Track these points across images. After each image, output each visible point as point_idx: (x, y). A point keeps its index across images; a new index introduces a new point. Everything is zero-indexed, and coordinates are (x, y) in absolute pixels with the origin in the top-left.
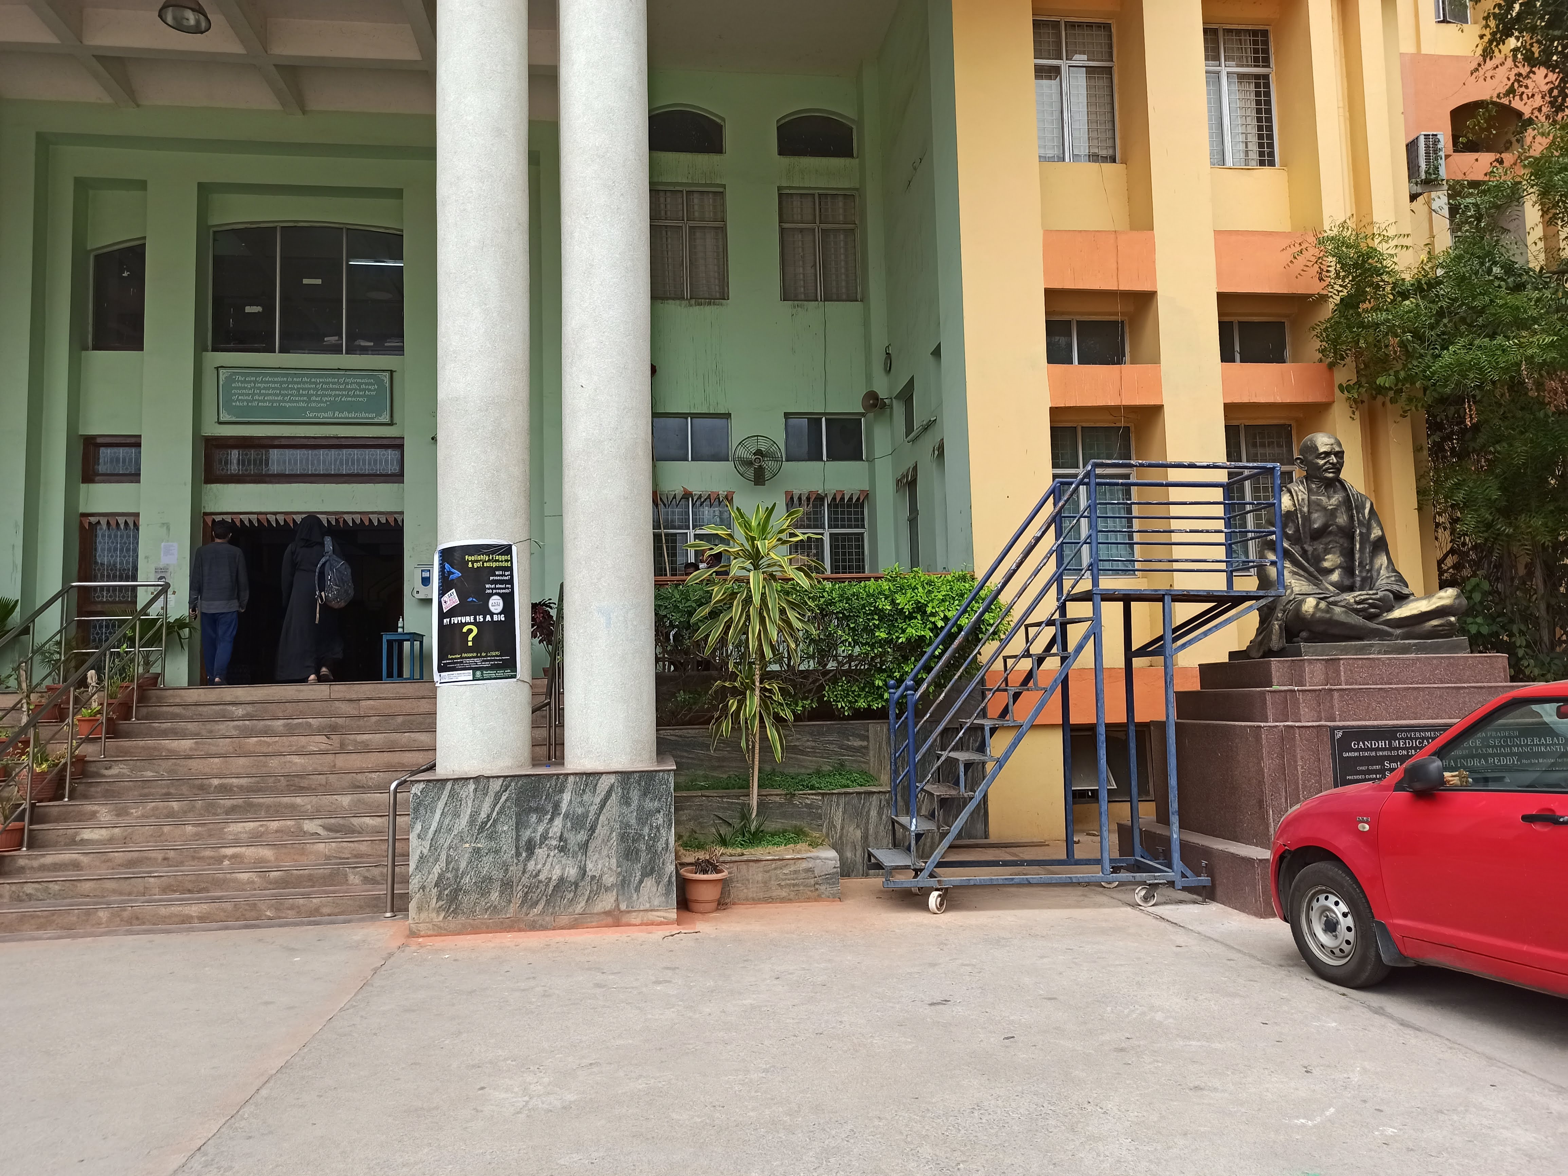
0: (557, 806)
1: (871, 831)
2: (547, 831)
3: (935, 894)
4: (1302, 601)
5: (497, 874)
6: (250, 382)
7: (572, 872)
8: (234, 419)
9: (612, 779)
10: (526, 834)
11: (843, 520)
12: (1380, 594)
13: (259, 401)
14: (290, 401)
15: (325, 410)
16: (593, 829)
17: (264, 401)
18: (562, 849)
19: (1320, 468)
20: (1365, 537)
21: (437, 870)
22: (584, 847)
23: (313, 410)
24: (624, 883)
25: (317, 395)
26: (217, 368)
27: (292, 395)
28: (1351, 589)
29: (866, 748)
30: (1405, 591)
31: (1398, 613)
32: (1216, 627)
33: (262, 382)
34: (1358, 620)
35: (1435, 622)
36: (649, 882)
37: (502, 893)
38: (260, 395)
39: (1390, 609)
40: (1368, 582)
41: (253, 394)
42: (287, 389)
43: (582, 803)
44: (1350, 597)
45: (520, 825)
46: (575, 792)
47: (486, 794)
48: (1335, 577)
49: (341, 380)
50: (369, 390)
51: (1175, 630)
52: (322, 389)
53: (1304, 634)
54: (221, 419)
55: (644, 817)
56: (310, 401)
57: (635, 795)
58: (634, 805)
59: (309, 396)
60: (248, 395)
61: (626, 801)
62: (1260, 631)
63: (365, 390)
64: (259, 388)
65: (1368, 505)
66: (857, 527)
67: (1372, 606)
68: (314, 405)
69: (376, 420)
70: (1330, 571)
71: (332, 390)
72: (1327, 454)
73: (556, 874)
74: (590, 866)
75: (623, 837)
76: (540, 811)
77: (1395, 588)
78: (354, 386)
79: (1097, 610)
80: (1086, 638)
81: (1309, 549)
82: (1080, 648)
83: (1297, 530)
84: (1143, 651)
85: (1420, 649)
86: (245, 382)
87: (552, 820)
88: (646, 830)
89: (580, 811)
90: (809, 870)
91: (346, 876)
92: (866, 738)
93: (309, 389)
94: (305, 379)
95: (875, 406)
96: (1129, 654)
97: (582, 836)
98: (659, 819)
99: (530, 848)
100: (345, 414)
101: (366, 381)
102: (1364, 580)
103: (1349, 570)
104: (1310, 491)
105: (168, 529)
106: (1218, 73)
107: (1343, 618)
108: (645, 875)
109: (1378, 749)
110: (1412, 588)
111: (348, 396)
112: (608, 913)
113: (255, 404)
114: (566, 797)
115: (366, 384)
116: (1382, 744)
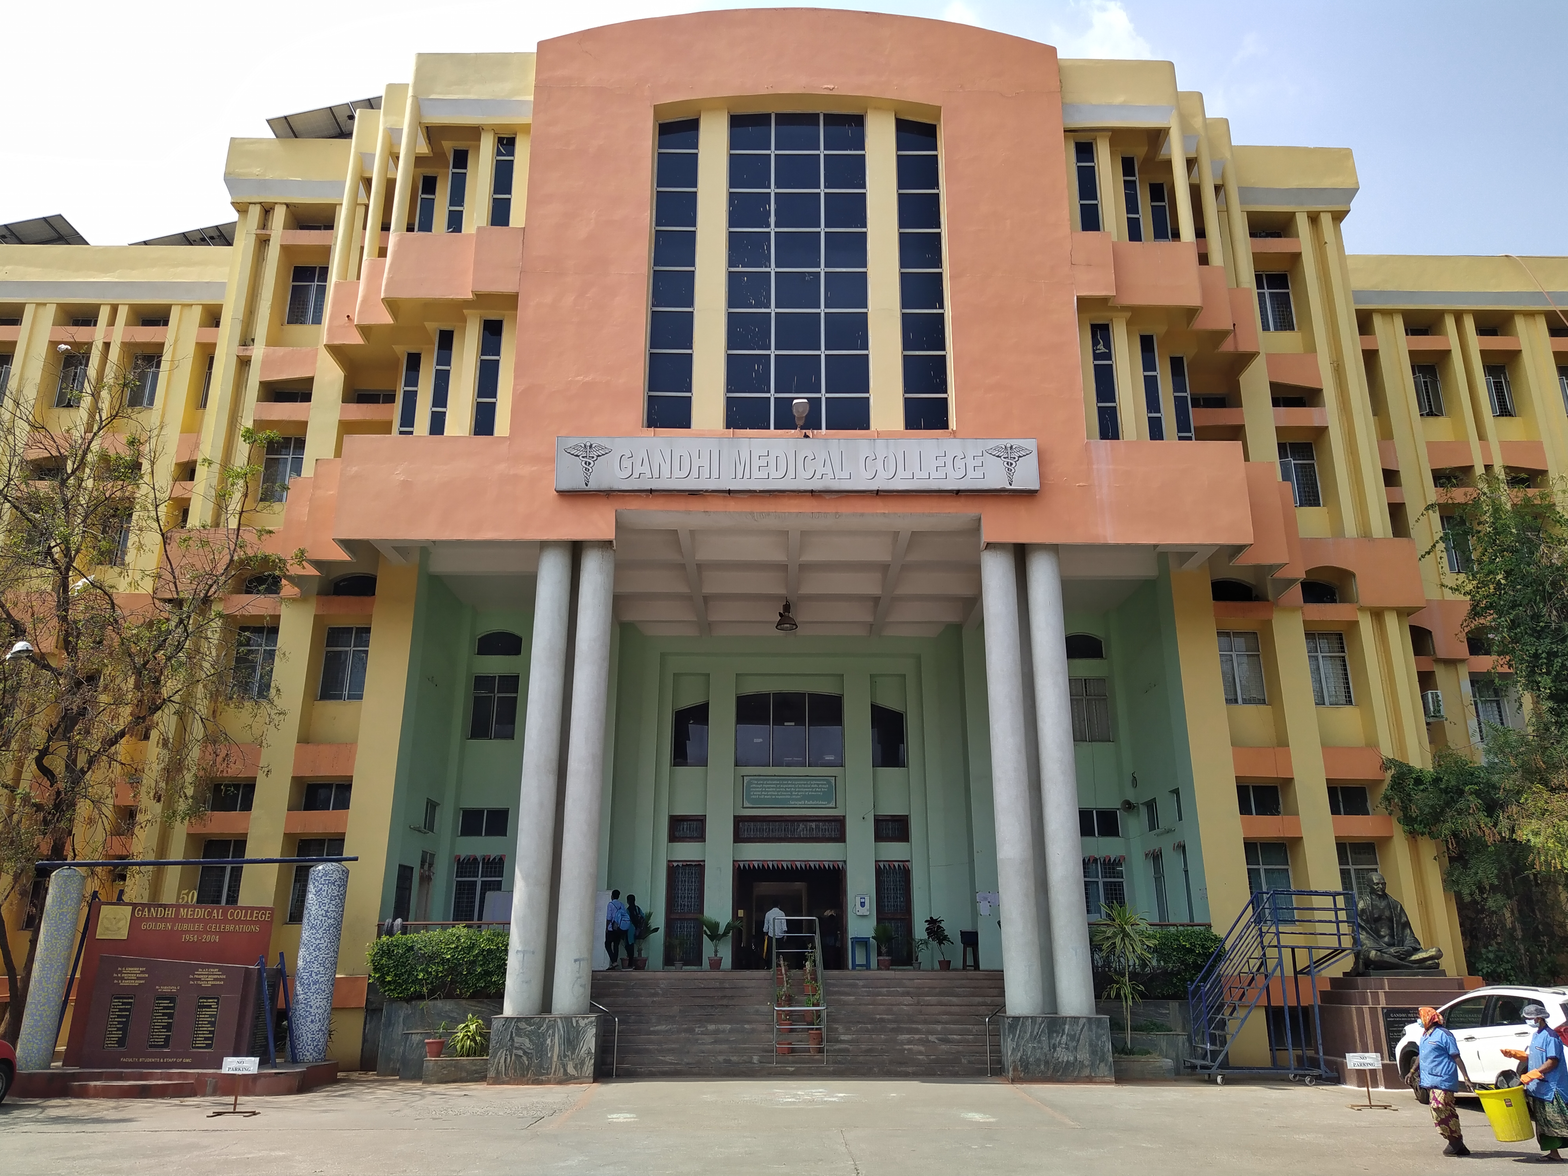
0: (1063, 1030)
1: (1180, 1053)
2: (1060, 1040)
3: (1220, 1077)
4: (1370, 952)
5: (1043, 1058)
6: (760, 784)
7: (1071, 1058)
8: (751, 806)
9: (1085, 1020)
10: (1053, 1041)
11: (1110, 873)
12: (1406, 948)
13: (765, 795)
14: (781, 795)
15: (799, 800)
16: (1078, 1041)
17: (767, 795)
18: (1067, 1049)
19: (1375, 889)
20: (1398, 922)
21: (1019, 1054)
22: (1076, 1048)
23: (793, 800)
24: (1093, 1065)
25: (795, 791)
26: (743, 776)
27: (783, 791)
28: (1393, 945)
29: (1169, 1014)
30: (1418, 947)
31: (1414, 958)
32: (1333, 963)
33: (766, 784)
34: (1396, 960)
35: (1430, 962)
36: (1102, 1065)
37: (1045, 1066)
38: (765, 791)
39: (1412, 955)
40: (1401, 943)
41: (762, 791)
42: (780, 788)
43: (1073, 1030)
44: (1392, 950)
45: (1050, 1038)
46: (1070, 1025)
47: (1035, 1024)
48: (1386, 939)
49: (809, 782)
50: (824, 788)
51: (1315, 963)
52: (799, 788)
53: (1372, 966)
54: (745, 806)
55: (1098, 1037)
56: (791, 795)
57: (1094, 1027)
58: (1094, 1031)
59: (791, 792)
60: (759, 791)
61: (1090, 1029)
62: (1355, 963)
63: (821, 788)
64: (765, 788)
65: (1399, 906)
66: (1118, 877)
67: (1401, 954)
68: (794, 797)
69: (827, 806)
70: (1385, 937)
71: (805, 788)
72: (1378, 884)
73: (1065, 1059)
74: (1078, 1056)
75: (1091, 1045)
76: (1057, 1032)
77: (1414, 945)
78: (816, 786)
79: (1280, 953)
80: (1277, 966)
81: (1374, 926)
82: (1275, 970)
83: (1367, 918)
84: (1301, 972)
85: (1423, 974)
86: (757, 784)
87: (1062, 1036)
88: (1100, 1042)
89: (1073, 1033)
90: (1161, 1067)
91: (961, 1060)
92: (1169, 1009)
93: (791, 788)
94: (789, 782)
95: (1130, 808)
96: (1296, 973)
97: (1074, 1044)
98: (1104, 1038)
99: (1055, 1048)
100: (811, 802)
101: (822, 782)
102: (1399, 941)
103: (1392, 936)
104: (1372, 898)
105: (720, 871)
106: (1317, 657)
107: (1388, 960)
108: (1100, 1062)
109: (1402, 1017)
110: (1422, 946)
111: (812, 791)
112: (1087, 1077)
113: (763, 797)
114: (1067, 1027)
115: (822, 784)
116: (1404, 1015)
